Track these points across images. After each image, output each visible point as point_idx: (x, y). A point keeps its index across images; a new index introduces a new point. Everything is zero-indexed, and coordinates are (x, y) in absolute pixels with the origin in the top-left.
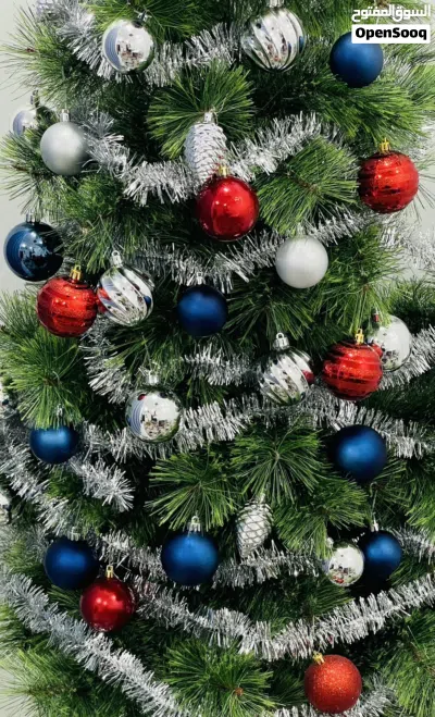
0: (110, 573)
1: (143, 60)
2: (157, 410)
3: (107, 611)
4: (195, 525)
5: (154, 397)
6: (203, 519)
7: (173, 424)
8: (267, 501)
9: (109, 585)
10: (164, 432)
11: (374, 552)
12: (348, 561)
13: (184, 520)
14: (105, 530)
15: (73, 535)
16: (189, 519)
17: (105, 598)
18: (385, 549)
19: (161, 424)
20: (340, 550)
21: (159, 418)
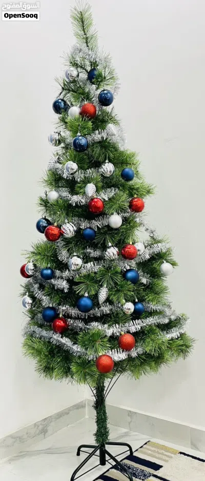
0: (61, 316)
1: (75, 171)
2: (76, 261)
3: (60, 326)
4: (86, 295)
5: (75, 258)
6: (88, 293)
7: (80, 265)
8: (107, 287)
9: (61, 319)
10: (78, 267)
11: (137, 307)
12: (129, 307)
13: (83, 293)
14: (59, 304)
15: (51, 305)
16: (85, 293)
17: (60, 322)
18: (140, 306)
19: (77, 265)
20: (127, 303)
21: (76, 263)
